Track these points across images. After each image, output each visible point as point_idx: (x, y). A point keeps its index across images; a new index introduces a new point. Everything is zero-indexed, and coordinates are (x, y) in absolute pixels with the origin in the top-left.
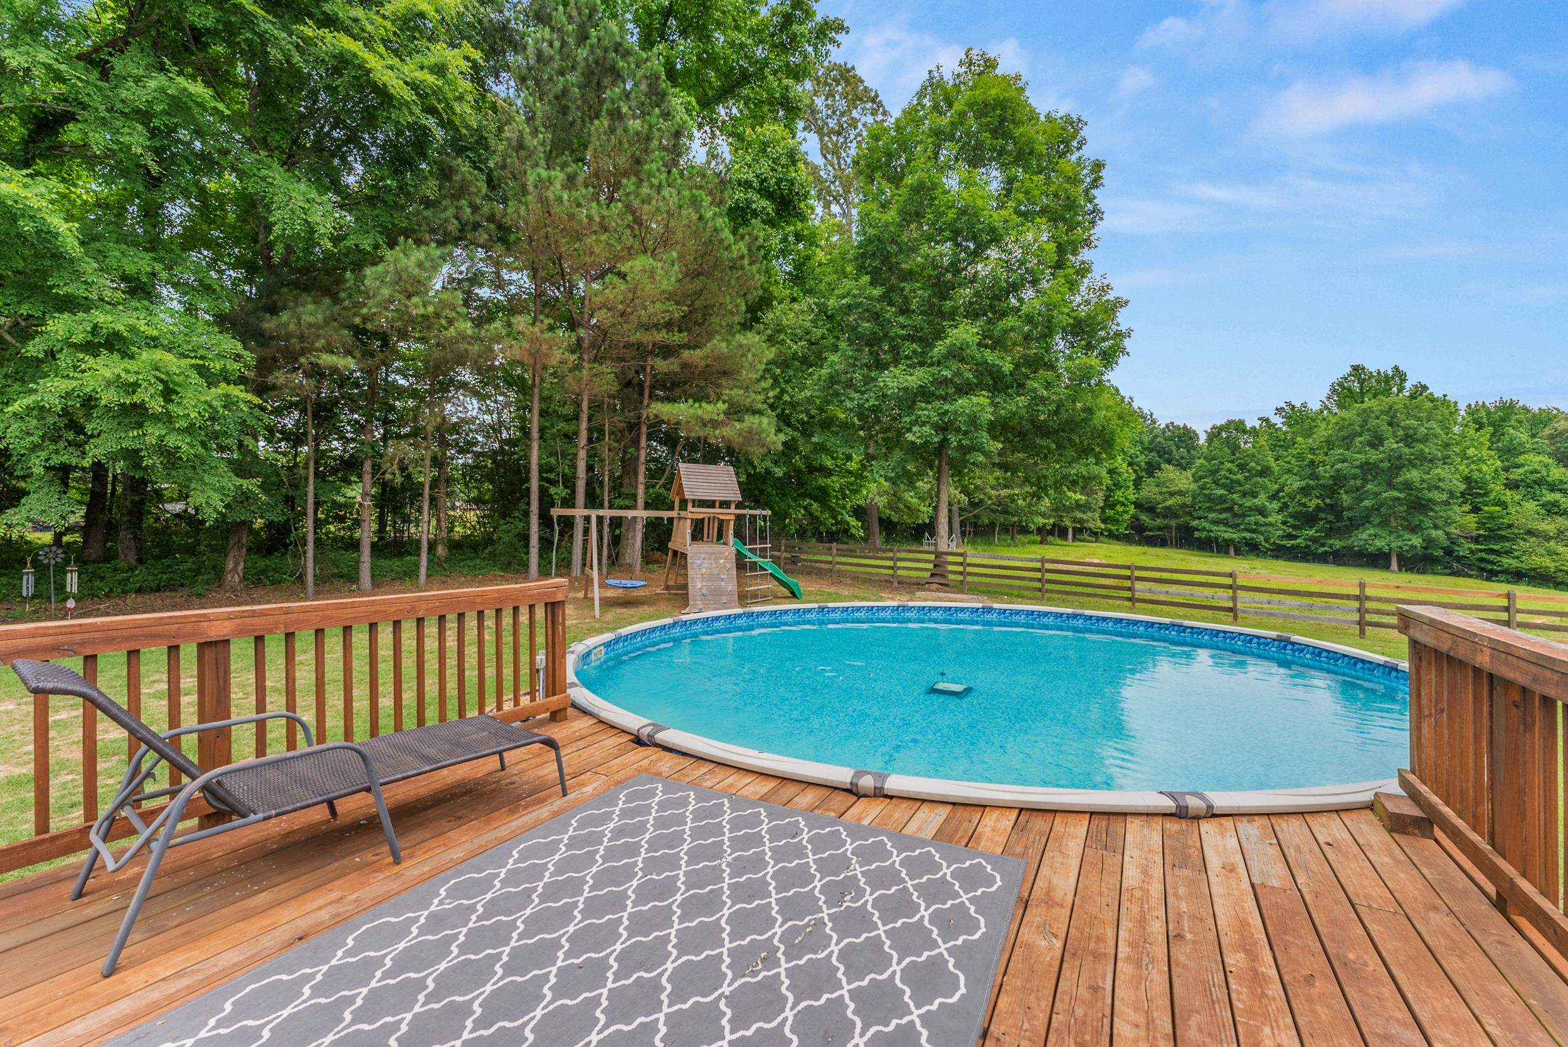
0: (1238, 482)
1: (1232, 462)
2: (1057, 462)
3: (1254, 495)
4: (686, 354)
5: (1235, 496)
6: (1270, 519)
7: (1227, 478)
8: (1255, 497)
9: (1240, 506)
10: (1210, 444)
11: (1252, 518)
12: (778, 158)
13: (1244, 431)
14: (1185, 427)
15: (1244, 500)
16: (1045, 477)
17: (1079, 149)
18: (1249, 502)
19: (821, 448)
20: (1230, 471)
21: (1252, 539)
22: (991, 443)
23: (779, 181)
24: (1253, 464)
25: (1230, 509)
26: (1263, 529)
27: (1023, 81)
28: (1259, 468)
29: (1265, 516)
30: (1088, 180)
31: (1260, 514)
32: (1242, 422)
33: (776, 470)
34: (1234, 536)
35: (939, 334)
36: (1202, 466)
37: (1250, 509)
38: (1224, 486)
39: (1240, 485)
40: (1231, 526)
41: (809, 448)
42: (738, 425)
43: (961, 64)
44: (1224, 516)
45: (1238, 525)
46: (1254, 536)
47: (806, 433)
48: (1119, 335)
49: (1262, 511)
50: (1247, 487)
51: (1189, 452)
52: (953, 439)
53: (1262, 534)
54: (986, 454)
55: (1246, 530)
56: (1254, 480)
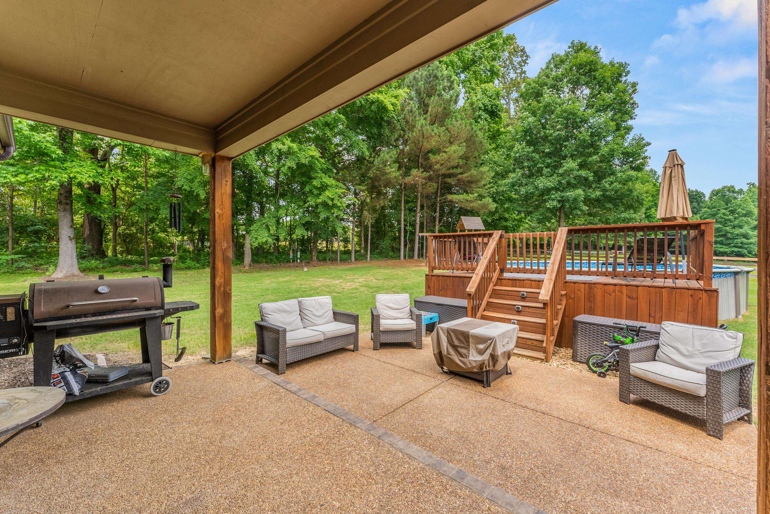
0: (730, 221)
1: (726, 209)
2: (615, 212)
3: (741, 227)
4: (460, 176)
5: (727, 228)
6: (751, 240)
7: (722, 218)
8: (742, 228)
9: (731, 233)
10: (711, 200)
11: (739, 240)
12: (492, 96)
13: (734, 192)
14: (696, 191)
15: (733, 230)
16: (609, 219)
17: (626, 76)
18: (737, 231)
19: (507, 210)
20: (724, 214)
21: (739, 252)
22: (584, 206)
23: (492, 106)
24: (740, 210)
25: (724, 236)
26: (746, 246)
27: (599, 49)
28: (744, 212)
29: (748, 239)
30: (630, 91)
31: (744, 237)
32: (733, 187)
33: (488, 219)
34: (727, 250)
35: (560, 165)
36: (706, 212)
37: (738, 235)
38: (720, 223)
39: (731, 221)
40: (725, 245)
41: (502, 210)
42: (479, 202)
43: (569, 47)
44: (720, 239)
45: (730, 244)
46: (740, 250)
47: (502, 204)
48: (646, 158)
49: (745, 236)
50: (736, 222)
51: (698, 204)
52: (567, 206)
53: (746, 249)
54: (581, 210)
55: (735, 247)
56: (740, 219)
